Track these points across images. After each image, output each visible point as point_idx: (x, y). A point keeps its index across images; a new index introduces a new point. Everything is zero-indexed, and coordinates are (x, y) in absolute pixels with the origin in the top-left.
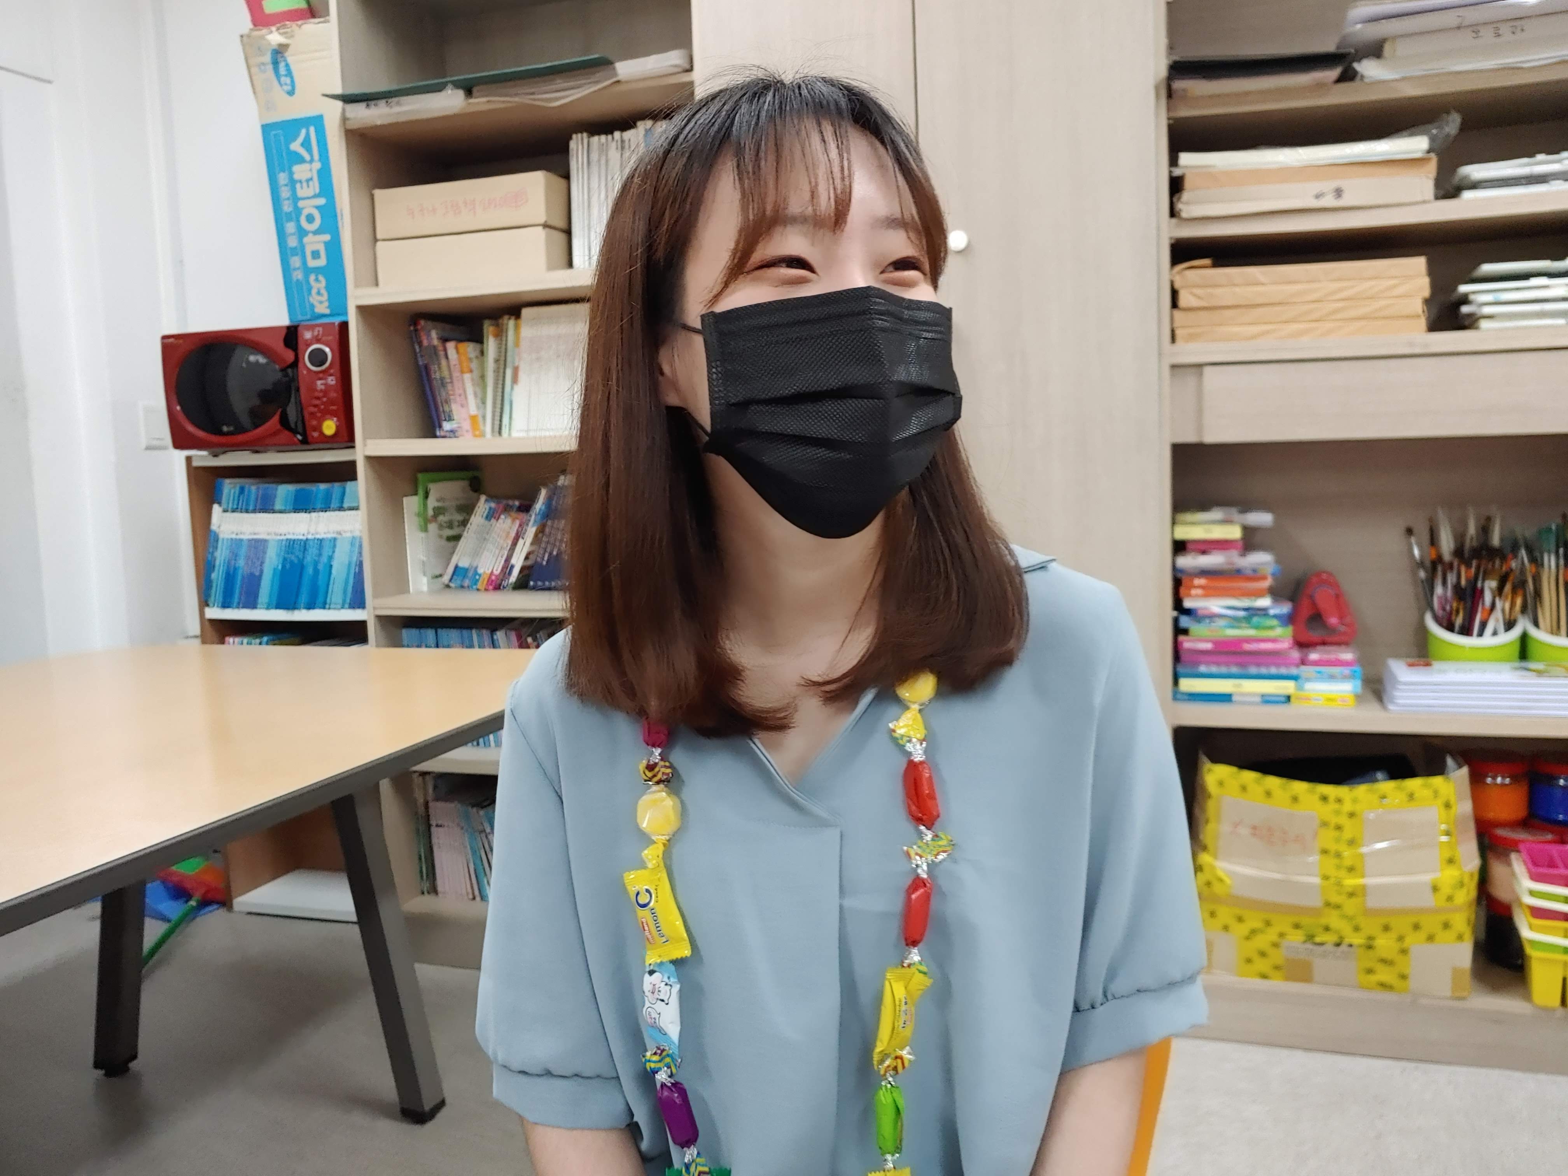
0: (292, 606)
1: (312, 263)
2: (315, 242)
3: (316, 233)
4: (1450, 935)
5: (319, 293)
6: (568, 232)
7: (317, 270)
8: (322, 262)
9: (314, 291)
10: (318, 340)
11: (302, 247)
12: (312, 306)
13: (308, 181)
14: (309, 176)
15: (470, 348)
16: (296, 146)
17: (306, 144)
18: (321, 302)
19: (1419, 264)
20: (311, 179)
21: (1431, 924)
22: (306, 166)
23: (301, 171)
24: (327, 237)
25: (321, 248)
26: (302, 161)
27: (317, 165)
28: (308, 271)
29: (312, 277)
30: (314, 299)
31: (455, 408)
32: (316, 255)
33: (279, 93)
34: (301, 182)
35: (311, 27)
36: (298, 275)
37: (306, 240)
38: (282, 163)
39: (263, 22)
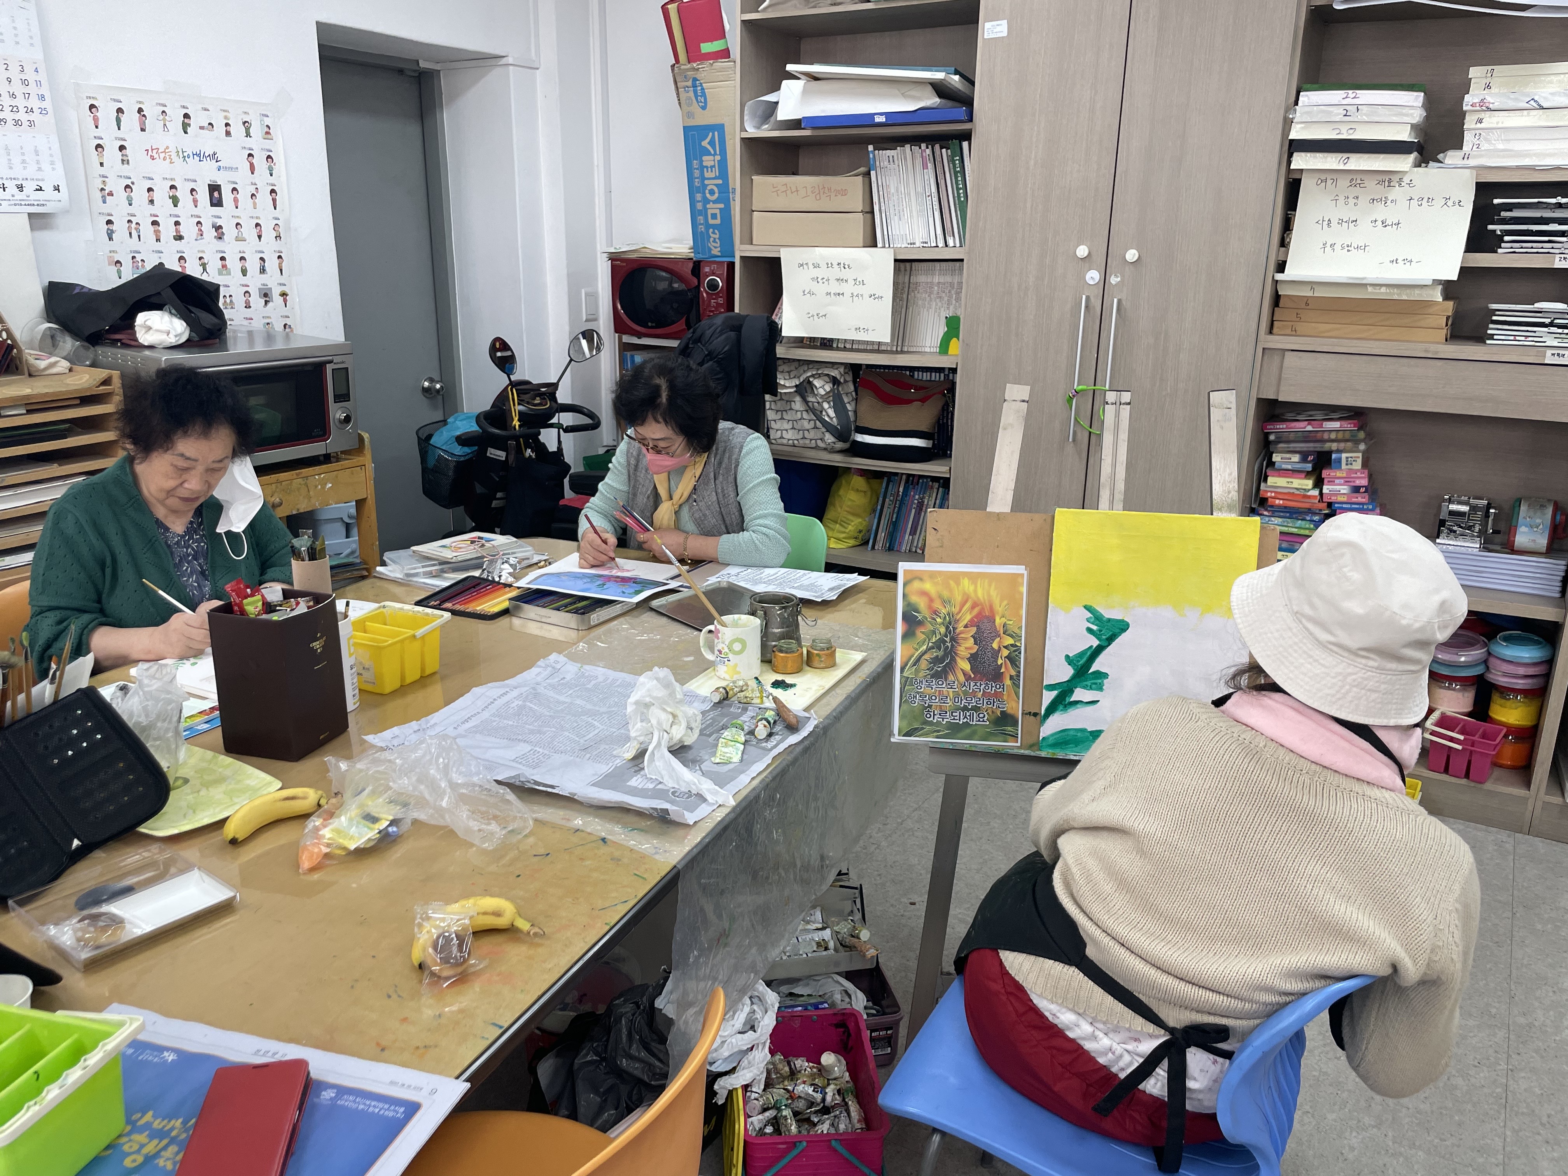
1: (711, 222)
2: (714, 208)
3: (714, 202)
5: (714, 241)
7: (714, 227)
8: (718, 221)
9: (712, 239)
10: (714, 274)
11: (706, 209)
12: (710, 250)
13: (712, 167)
14: (712, 163)
16: (705, 143)
17: (712, 143)
18: (715, 247)
20: (714, 166)
22: (711, 158)
23: (708, 161)
24: (722, 206)
25: (718, 211)
26: (709, 154)
27: (718, 158)
28: (708, 226)
29: (711, 230)
30: (712, 245)
32: (714, 216)
33: (696, 108)
34: (707, 167)
36: (702, 228)
37: (708, 206)
38: (695, 152)
39: (695, 58)
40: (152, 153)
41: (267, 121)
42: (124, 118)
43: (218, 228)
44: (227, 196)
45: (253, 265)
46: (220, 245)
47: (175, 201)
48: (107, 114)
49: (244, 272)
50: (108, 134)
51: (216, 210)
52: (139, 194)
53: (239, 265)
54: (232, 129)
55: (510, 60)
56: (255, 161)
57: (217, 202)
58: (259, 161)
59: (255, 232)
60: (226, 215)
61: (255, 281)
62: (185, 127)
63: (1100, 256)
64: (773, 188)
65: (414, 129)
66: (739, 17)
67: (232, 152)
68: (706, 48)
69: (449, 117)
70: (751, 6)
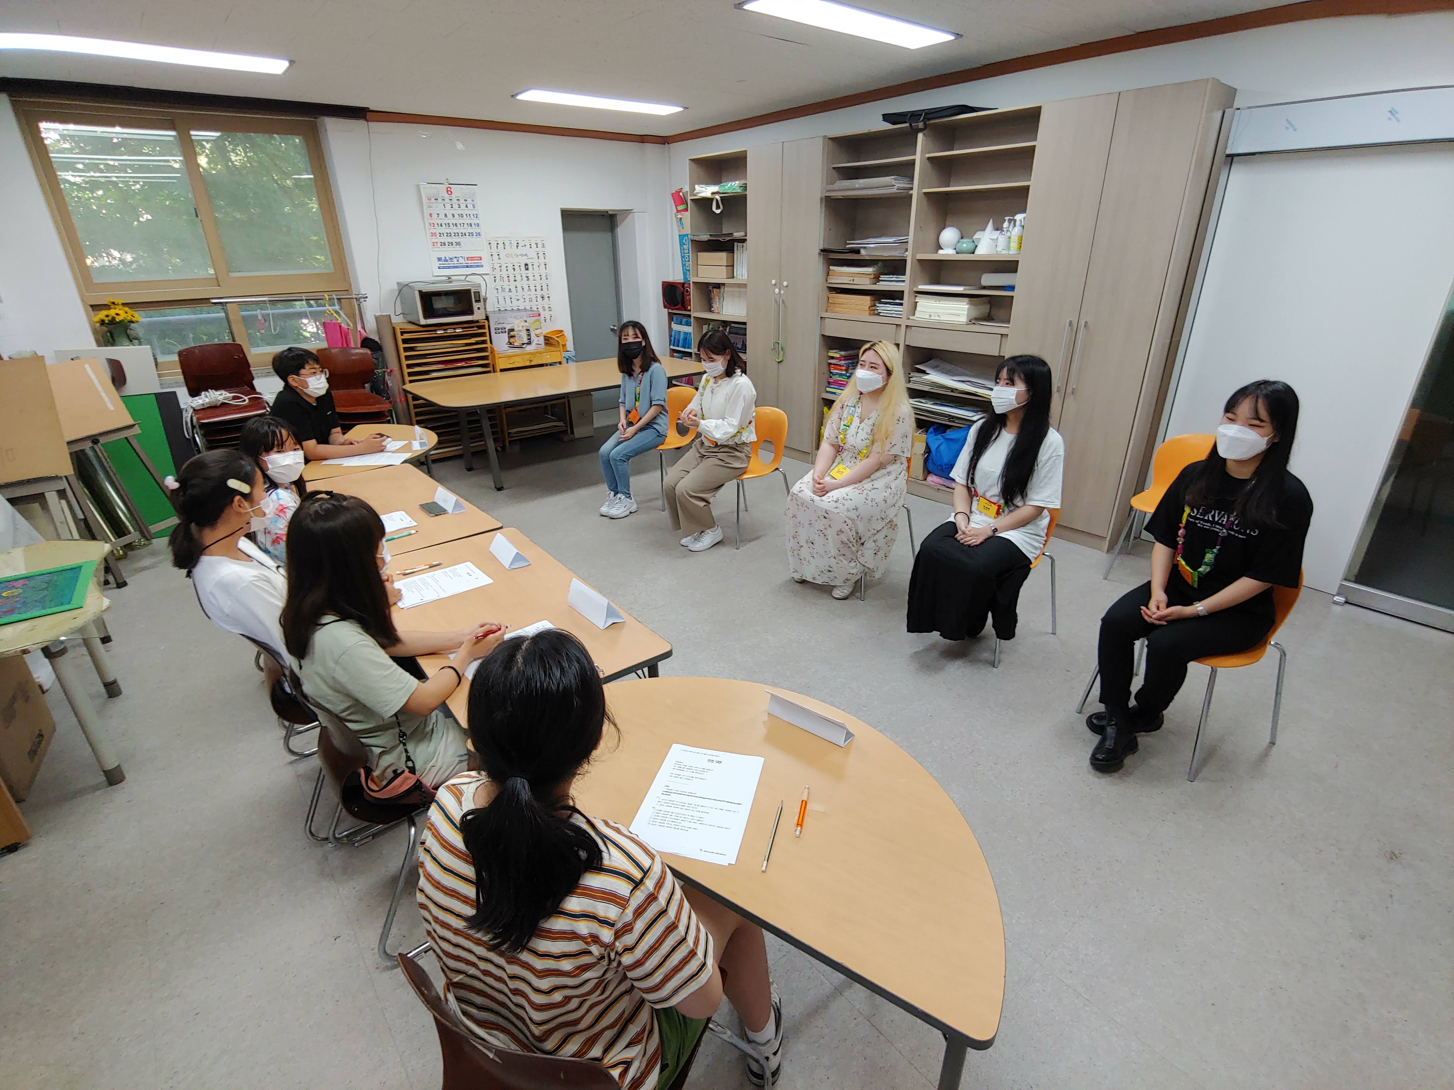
0: (685, 348)
2: (687, 264)
3: (687, 262)
6: (733, 266)
8: (688, 269)
9: (688, 276)
10: (687, 287)
11: (685, 265)
12: (686, 279)
13: (686, 250)
14: (686, 248)
15: (718, 290)
17: (686, 241)
18: (689, 278)
19: (868, 298)
22: (686, 246)
24: (689, 263)
26: (685, 244)
29: (687, 272)
32: (687, 267)
33: (681, 228)
35: (686, 213)
36: (684, 272)
38: (682, 244)
39: (678, 211)
40: (507, 256)
41: (543, 242)
42: (499, 246)
43: (527, 277)
44: (530, 267)
45: (539, 288)
46: (528, 282)
47: (514, 269)
48: (494, 245)
49: (536, 290)
50: (494, 250)
51: (527, 271)
52: (504, 268)
53: (534, 288)
54: (532, 246)
55: (634, 211)
56: (539, 255)
57: (527, 269)
58: (541, 255)
59: (539, 278)
60: (530, 273)
61: (539, 293)
62: (517, 246)
63: (778, 285)
64: (705, 257)
65: (608, 236)
66: (689, 198)
67: (532, 253)
68: (680, 208)
69: (620, 230)
70: (693, 194)
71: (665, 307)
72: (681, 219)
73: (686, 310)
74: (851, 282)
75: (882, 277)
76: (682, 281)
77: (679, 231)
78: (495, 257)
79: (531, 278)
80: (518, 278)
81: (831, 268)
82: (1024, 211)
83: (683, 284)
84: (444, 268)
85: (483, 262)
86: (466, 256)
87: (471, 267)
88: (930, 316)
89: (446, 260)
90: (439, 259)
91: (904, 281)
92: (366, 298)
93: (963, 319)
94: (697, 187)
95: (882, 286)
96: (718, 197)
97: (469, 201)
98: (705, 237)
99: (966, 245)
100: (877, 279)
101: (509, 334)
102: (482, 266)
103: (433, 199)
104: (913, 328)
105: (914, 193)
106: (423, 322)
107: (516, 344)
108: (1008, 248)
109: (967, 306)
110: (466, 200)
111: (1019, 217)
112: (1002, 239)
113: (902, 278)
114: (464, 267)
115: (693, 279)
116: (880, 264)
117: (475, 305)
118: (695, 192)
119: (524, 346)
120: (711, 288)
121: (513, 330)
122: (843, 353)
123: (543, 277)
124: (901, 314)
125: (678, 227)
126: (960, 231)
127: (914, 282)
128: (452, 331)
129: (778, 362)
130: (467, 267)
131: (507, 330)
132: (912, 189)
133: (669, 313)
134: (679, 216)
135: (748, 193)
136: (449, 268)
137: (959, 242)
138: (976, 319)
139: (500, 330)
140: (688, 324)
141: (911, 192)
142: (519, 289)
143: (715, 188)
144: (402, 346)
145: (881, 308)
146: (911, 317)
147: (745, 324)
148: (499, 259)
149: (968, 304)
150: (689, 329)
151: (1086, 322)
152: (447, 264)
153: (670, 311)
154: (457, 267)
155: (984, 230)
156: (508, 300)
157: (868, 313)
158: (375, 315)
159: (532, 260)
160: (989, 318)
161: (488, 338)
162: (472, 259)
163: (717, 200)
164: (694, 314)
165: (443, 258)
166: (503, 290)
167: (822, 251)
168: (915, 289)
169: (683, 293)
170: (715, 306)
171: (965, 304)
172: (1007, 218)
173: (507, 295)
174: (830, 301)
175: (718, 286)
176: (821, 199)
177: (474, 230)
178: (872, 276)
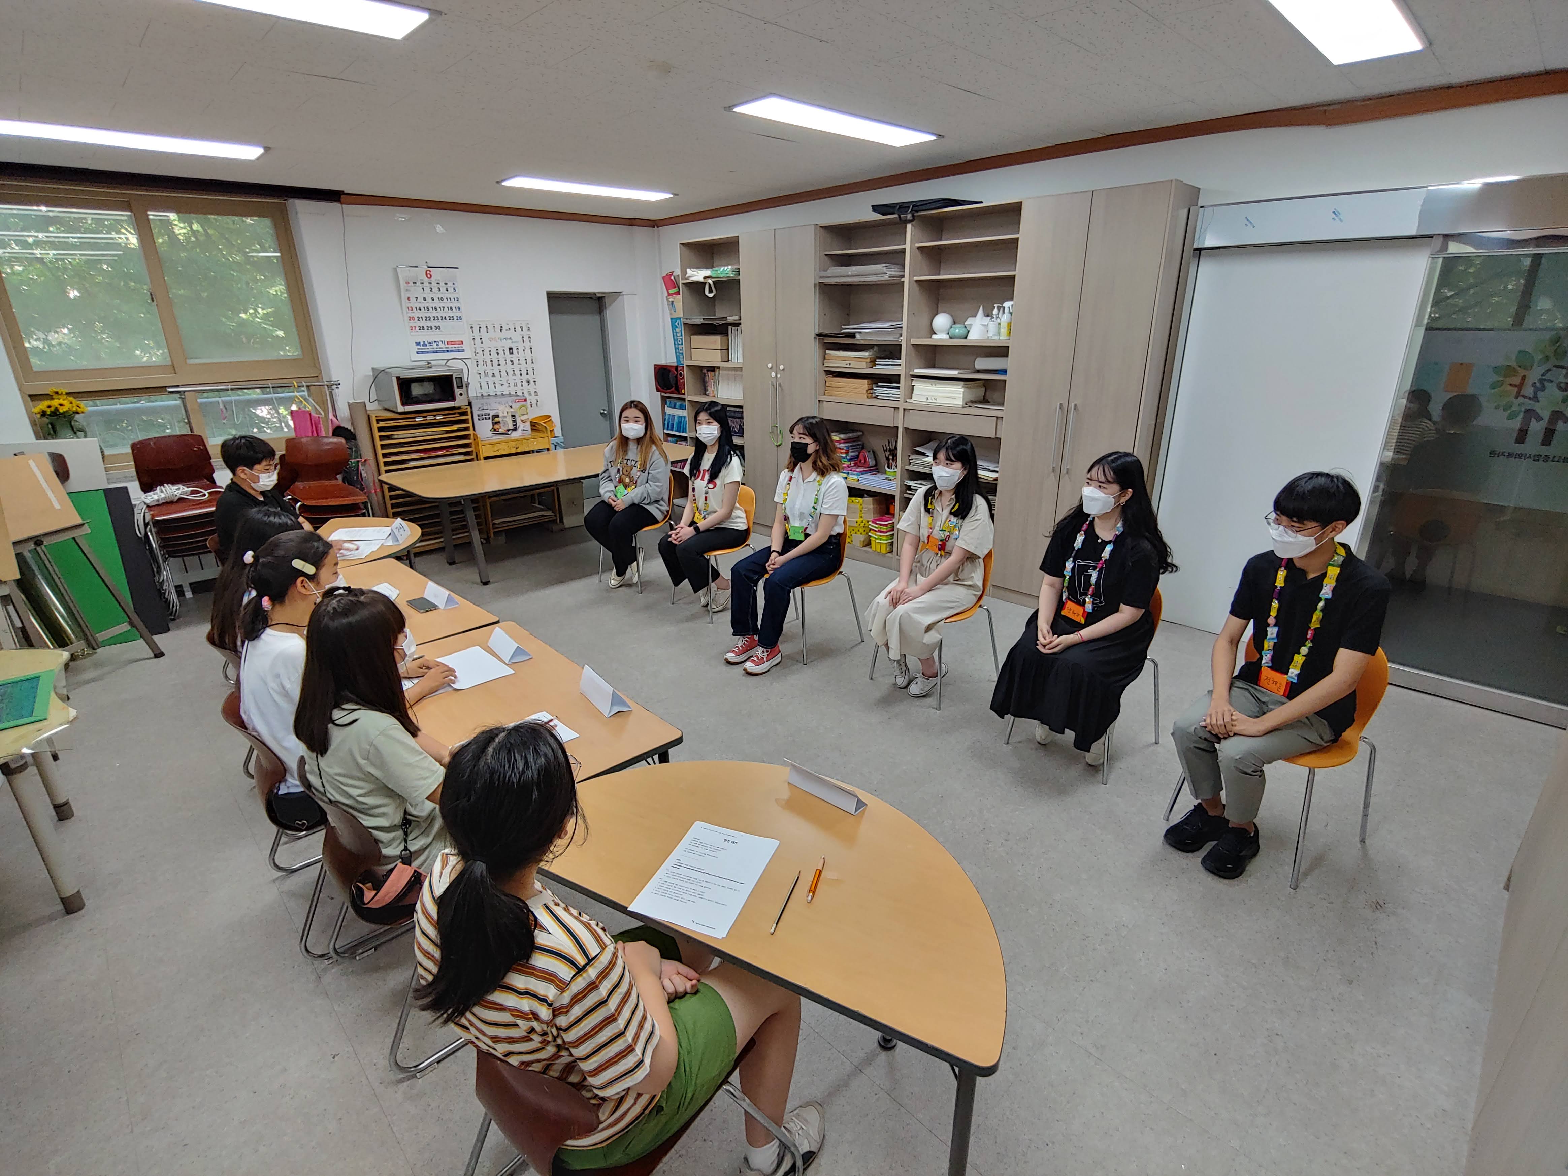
0: (680, 432)
1: (680, 352)
2: (680, 348)
3: (680, 345)
4: (859, 533)
6: (728, 349)
9: (681, 359)
10: (681, 371)
11: (678, 348)
12: (680, 362)
13: (679, 333)
14: (679, 331)
15: (713, 373)
16: (676, 324)
17: (678, 324)
18: (682, 361)
19: (866, 381)
21: (856, 530)
23: (677, 330)
26: (677, 328)
27: (680, 329)
29: (680, 355)
31: (709, 388)
32: (680, 350)
33: (673, 311)
34: (677, 333)
35: (678, 297)
36: (678, 355)
38: (674, 327)
39: (669, 295)
40: (491, 340)
41: (529, 326)
42: (481, 330)
43: (512, 361)
44: (515, 351)
45: (524, 373)
46: (512, 367)
47: (498, 354)
48: (476, 329)
49: (521, 375)
50: (477, 334)
51: (511, 355)
52: (487, 352)
53: (519, 372)
54: (516, 330)
55: (624, 293)
56: (524, 339)
57: (512, 353)
58: (526, 339)
59: (525, 362)
60: (514, 357)
61: (525, 377)
62: (501, 330)
63: (774, 368)
64: (698, 340)
65: (597, 317)
66: (681, 281)
67: (517, 337)
68: (672, 291)
69: (609, 313)
70: (684, 278)
71: (658, 390)
72: (672, 302)
73: (679, 394)
74: (848, 366)
75: (878, 361)
76: (675, 364)
77: (671, 314)
78: (478, 341)
79: (516, 362)
80: (502, 362)
81: (827, 352)
82: (1012, 299)
83: (676, 368)
84: (423, 352)
85: (464, 347)
86: (446, 340)
87: (452, 351)
88: (927, 399)
89: (425, 345)
90: (418, 344)
91: (900, 365)
92: (339, 384)
93: (960, 402)
94: (688, 270)
95: (878, 370)
96: (710, 281)
97: (450, 284)
98: (698, 320)
99: (958, 330)
100: (873, 363)
101: (493, 420)
102: (463, 351)
103: (411, 283)
104: (911, 411)
105: (906, 280)
106: (401, 409)
107: (500, 430)
108: (999, 333)
109: (962, 390)
110: (446, 284)
111: (1007, 304)
112: (992, 326)
113: (898, 362)
114: (444, 351)
115: (687, 363)
116: (876, 348)
117: (457, 391)
118: (687, 276)
119: (509, 433)
120: (705, 371)
121: (497, 416)
122: (842, 436)
123: (529, 361)
124: (898, 398)
125: (670, 310)
126: (952, 316)
127: (908, 366)
128: (432, 418)
129: (777, 446)
130: (448, 351)
131: (491, 416)
132: (903, 276)
133: (662, 397)
134: (671, 300)
135: (740, 277)
136: (428, 352)
137: (951, 327)
138: (972, 402)
139: (483, 417)
140: (682, 408)
141: (903, 279)
142: (503, 373)
143: (708, 273)
144: (377, 434)
145: (879, 391)
146: (908, 401)
147: (742, 407)
148: (482, 343)
149: (963, 387)
150: (684, 413)
151: (1076, 405)
152: (425, 349)
153: (663, 394)
154: (437, 352)
155: (975, 316)
156: (491, 385)
157: (865, 396)
158: (348, 403)
159: (516, 344)
160: (985, 401)
161: (470, 425)
162: (453, 343)
163: (709, 284)
164: (688, 398)
165: (422, 343)
166: (486, 375)
167: (817, 335)
168: (911, 373)
169: (676, 377)
170: (710, 390)
171: (960, 387)
172: (995, 305)
173: (491, 380)
174: (827, 384)
175: (713, 369)
176: (815, 285)
177: (455, 313)
178: (868, 360)
